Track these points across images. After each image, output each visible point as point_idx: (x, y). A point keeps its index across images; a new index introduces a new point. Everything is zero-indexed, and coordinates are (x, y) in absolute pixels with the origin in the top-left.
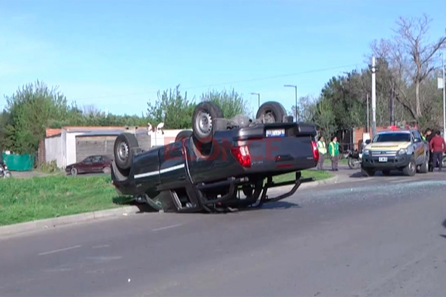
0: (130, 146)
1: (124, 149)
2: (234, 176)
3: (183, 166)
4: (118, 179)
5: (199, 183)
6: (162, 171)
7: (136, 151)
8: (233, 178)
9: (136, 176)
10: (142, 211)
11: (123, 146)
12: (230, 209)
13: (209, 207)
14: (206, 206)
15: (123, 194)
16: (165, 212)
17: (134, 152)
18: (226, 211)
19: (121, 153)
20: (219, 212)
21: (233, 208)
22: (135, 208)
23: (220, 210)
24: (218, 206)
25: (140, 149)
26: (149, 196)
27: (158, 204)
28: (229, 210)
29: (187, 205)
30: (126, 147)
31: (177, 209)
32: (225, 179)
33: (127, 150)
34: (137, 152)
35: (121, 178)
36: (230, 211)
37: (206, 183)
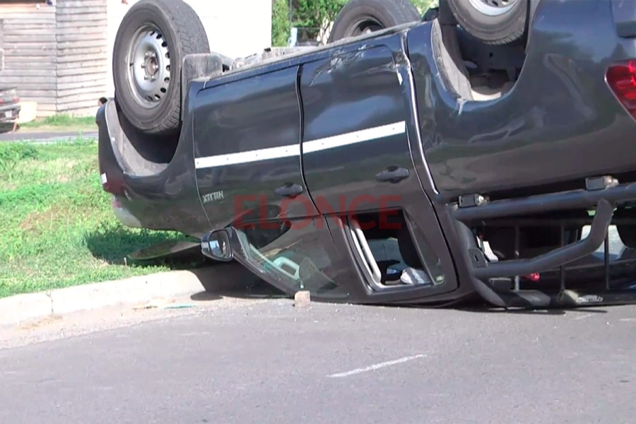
0: (179, 45)
1: (155, 60)
2: (614, 176)
3: (399, 128)
4: (128, 169)
5: (465, 194)
6: (311, 147)
7: (200, 69)
8: (611, 182)
9: (202, 163)
10: (213, 291)
11: (151, 48)
12: (572, 295)
13: (497, 289)
14: (485, 280)
15: (145, 225)
16: (312, 298)
17: (194, 72)
18: (559, 307)
19: (141, 74)
20: (528, 308)
21: (582, 293)
22: (188, 281)
23: (535, 298)
24: (527, 284)
25: (215, 60)
26: (251, 240)
27: (284, 266)
28: (568, 297)
29: (405, 277)
30: (162, 52)
31: (363, 291)
32: (578, 183)
33: (165, 62)
34: (207, 72)
35: (139, 167)
36: (572, 306)
37: (493, 195)
